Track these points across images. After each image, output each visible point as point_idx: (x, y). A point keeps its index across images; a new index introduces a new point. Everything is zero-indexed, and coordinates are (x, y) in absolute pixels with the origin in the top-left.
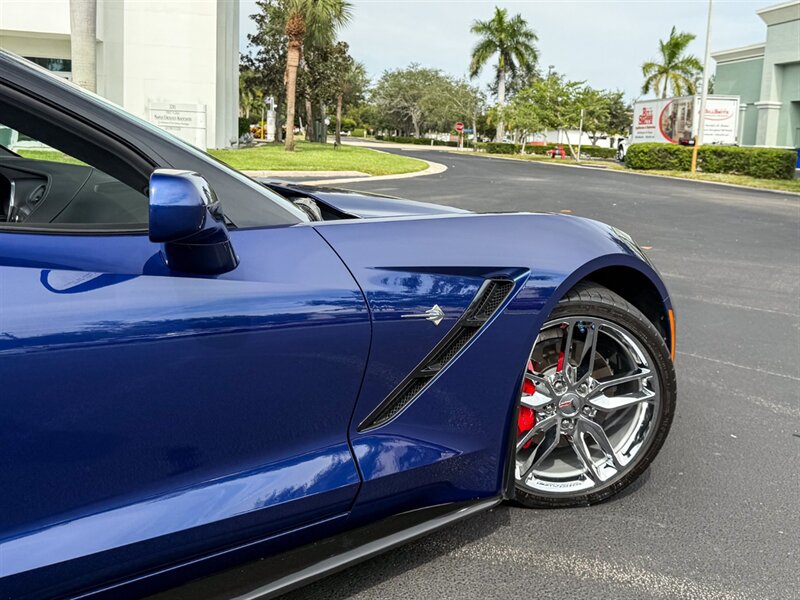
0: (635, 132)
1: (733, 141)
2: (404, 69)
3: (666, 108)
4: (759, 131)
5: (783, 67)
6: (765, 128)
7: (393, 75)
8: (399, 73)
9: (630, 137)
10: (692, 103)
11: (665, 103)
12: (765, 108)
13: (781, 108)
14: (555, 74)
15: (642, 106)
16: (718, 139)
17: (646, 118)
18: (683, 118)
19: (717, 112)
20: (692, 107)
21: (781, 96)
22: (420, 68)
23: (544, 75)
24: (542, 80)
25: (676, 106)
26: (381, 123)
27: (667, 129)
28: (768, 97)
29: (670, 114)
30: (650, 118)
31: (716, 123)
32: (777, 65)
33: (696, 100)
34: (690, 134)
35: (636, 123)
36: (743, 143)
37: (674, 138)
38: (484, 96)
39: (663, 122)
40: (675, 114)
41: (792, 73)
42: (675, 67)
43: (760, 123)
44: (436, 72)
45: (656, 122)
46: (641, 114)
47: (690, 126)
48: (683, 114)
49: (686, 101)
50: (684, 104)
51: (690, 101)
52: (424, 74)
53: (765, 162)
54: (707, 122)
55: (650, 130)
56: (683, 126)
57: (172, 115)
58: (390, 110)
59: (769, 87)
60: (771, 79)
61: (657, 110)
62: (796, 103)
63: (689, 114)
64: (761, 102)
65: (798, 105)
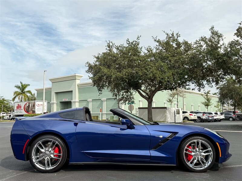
0: (15, 111)
5: (57, 93)
6: (53, 109)
9: (13, 113)
10: (35, 103)
11: (25, 103)
12: (53, 104)
13: (57, 104)
15: (18, 103)
17: (19, 107)
18: (32, 107)
21: (57, 100)
25: (29, 103)
27: (27, 110)
28: (54, 101)
29: (27, 106)
30: (21, 107)
31: (41, 108)
32: (55, 93)
33: (36, 102)
35: (15, 108)
37: (29, 113)
39: (25, 108)
40: (29, 106)
41: (59, 95)
42: (24, 93)
43: (51, 108)
45: (22, 108)
46: (17, 106)
47: (34, 109)
48: (32, 106)
50: (32, 103)
51: (34, 102)
55: (21, 110)
56: (32, 109)
59: (54, 98)
60: (54, 96)
61: (23, 104)
62: (61, 102)
63: (34, 105)
64: (52, 102)
65: (62, 103)
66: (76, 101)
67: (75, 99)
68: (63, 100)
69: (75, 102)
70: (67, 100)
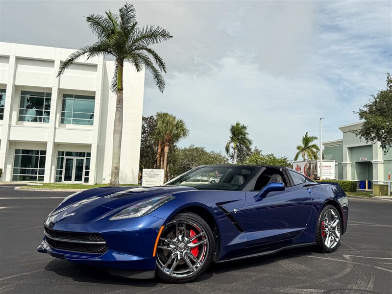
1: (334, 178)
2: (188, 147)
3: (306, 165)
4: (344, 174)
5: (351, 149)
6: (346, 172)
7: (183, 150)
8: (185, 149)
10: (316, 163)
11: (306, 163)
12: (346, 165)
13: (352, 165)
14: (257, 150)
15: (296, 164)
16: (328, 177)
17: (298, 169)
18: (313, 169)
19: (326, 166)
20: (317, 165)
21: (351, 160)
22: (195, 147)
23: (253, 150)
24: (252, 153)
25: (310, 164)
26: (174, 171)
27: (307, 173)
28: (346, 160)
29: (308, 167)
30: (300, 169)
31: (326, 171)
32: (348, 148)
33: (318, 162)
34: (317, 175)
36: (338, 179)
38: (228, 160)
39: (305, 170)
40: (310, 167)
41: (355, 151)
42: (308, 148)
43: (344, 171)
44: (202, 148)
45: (302, 170)
46: (296, 167)
47: (317, 172)
48: (313, 167)
49: (314, 162)
52: (197, 149)
53: (345, 186)
54: (323, 171)
56: (314, 172)
57: (152, 173)
58: (181, 165)
59: (346, 156)
60: (346, 154)
61: (302, 166)
62: (357, 163)
63: (316, 167)
64: (344, 162)
65: (359, 164)
66: (378, 161)
67: (377, 158)
68: (361, 160)
69: (377, 163)
70: (366, 160)
